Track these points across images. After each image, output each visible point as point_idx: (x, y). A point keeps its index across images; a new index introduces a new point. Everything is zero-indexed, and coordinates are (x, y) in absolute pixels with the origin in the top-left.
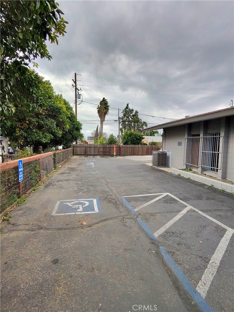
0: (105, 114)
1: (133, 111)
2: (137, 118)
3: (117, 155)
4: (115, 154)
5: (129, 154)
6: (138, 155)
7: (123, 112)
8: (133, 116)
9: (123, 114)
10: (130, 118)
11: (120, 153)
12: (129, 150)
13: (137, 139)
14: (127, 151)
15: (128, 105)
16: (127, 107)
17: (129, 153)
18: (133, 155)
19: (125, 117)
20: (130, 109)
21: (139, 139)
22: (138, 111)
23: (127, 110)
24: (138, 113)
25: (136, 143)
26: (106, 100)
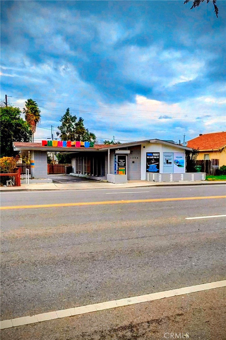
0: (36, 122)
1: (76, 119)
5: (62, 173)
7: (62, 120)
8: (76, 125)
9: (61, 122)
10: (72, 129)
11: (53, 171)
12: (62, 169)
15: (68, 110)
16: (67, 113)
19: (64, 127)
20: (71, 116)
22: (83, 118)
23: (68, 117)
24: (82, 121)
26: (35, 103)
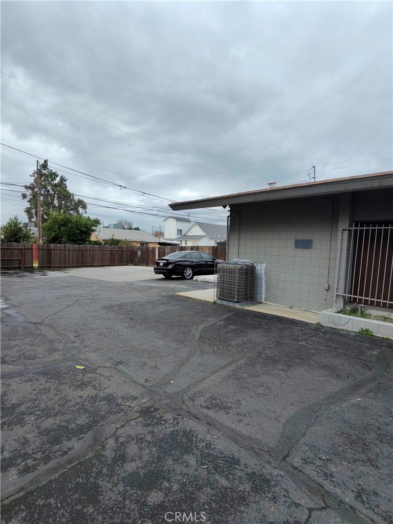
2: (65, 191)
3: (42, 268)
4: (36, 265)
6: (93, 266)
7: (34, 174)
9: (33, 178)
11: (50, 262)
13: (82, 231)
14: (67, 257)
17: (71, 261)
18: (82, 267)
20: (50, 171)
21: (85, 233)
22: (66, 176)
23: (44, 172)
24: (65, 181)
25: (78, 240)
